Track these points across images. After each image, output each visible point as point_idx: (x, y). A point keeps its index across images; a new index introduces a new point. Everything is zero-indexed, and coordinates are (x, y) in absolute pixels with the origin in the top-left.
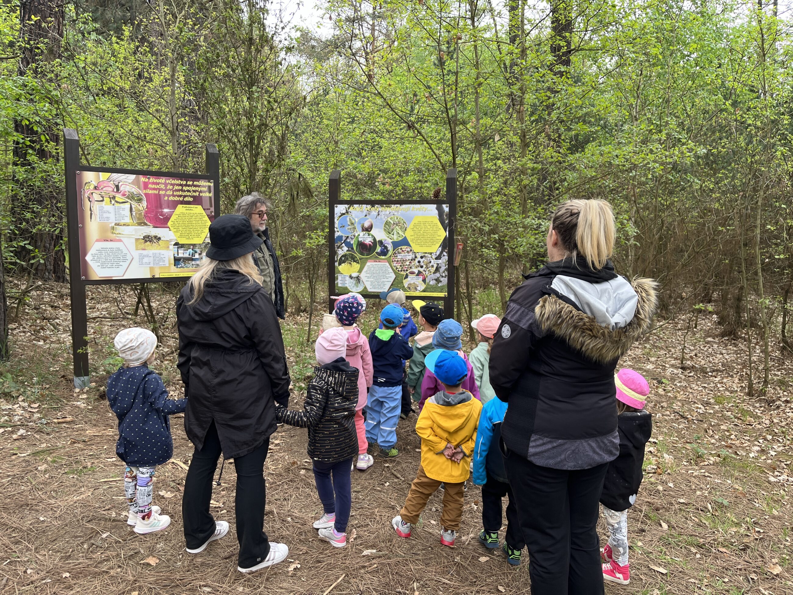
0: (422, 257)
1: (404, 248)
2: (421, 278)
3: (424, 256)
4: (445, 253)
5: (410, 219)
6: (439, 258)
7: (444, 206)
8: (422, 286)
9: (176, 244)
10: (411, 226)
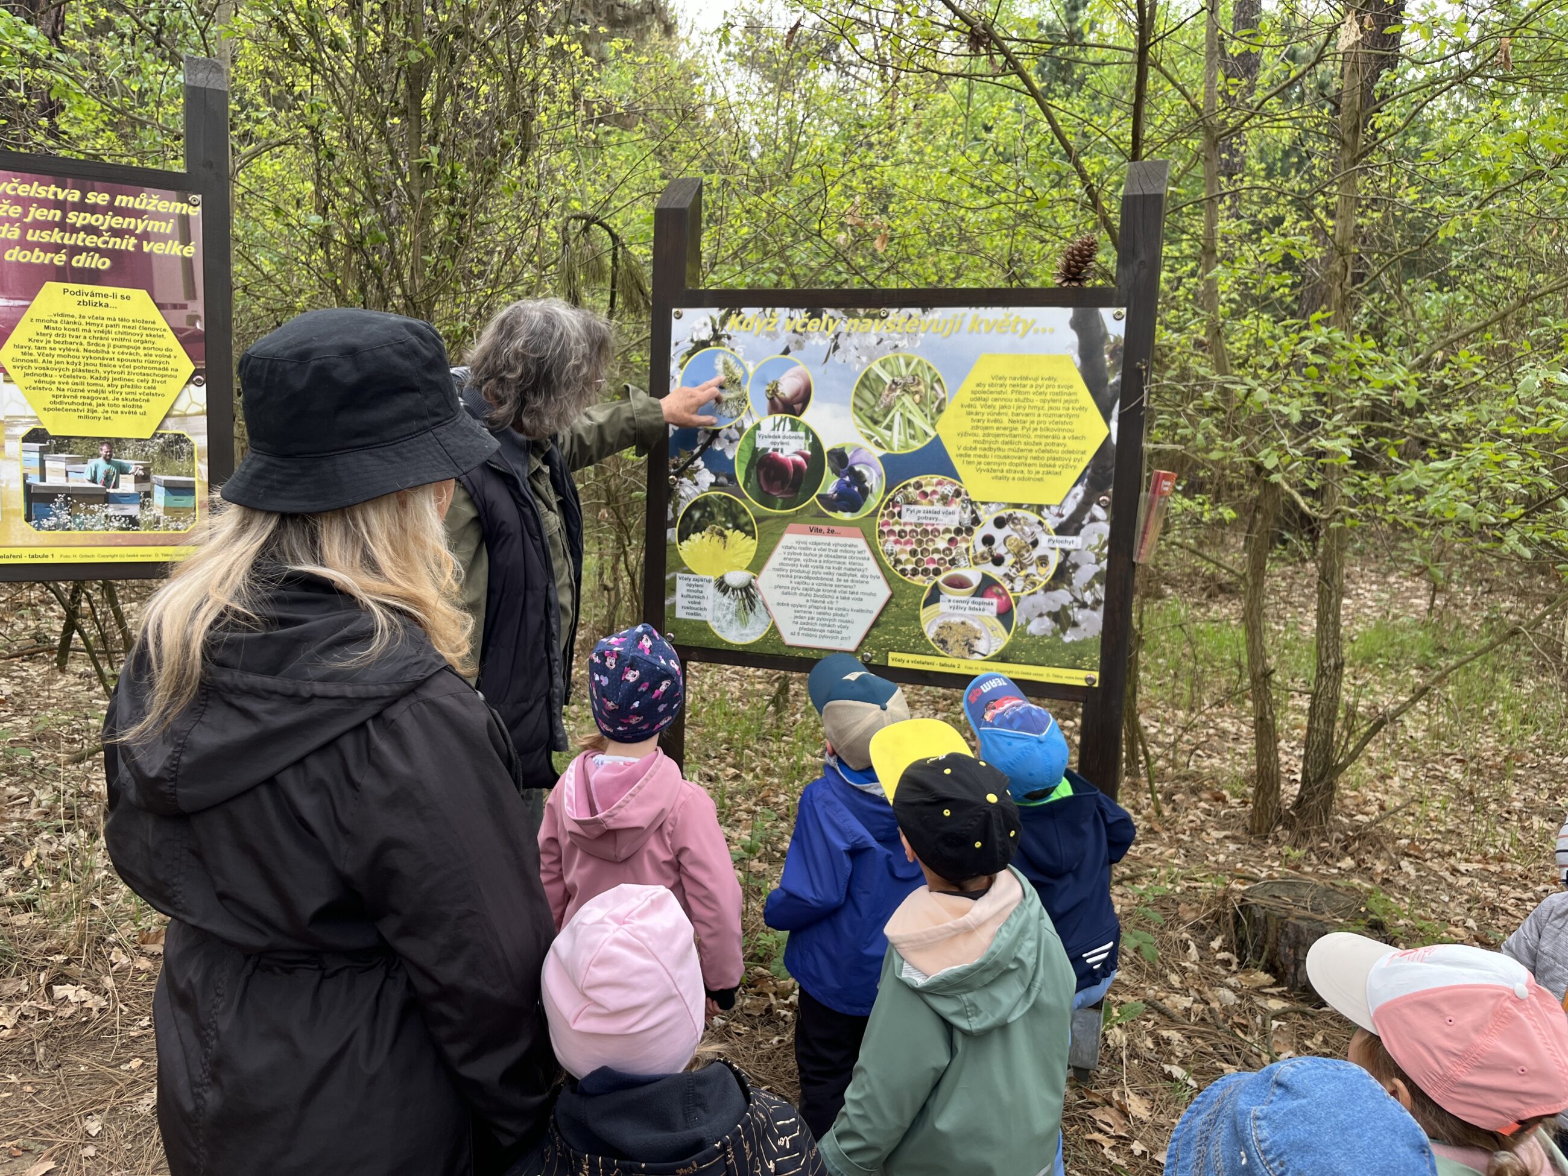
0: (1000, 523)
1: (930, 482)
2: (992, 606)
3: (1011, 518)
4: (1098, 511)
5: (962, 368)
6: (1070, 527)
7: (1107, 314)
8: (995, 639)
9: (36, 436)
10: (965, 393)
